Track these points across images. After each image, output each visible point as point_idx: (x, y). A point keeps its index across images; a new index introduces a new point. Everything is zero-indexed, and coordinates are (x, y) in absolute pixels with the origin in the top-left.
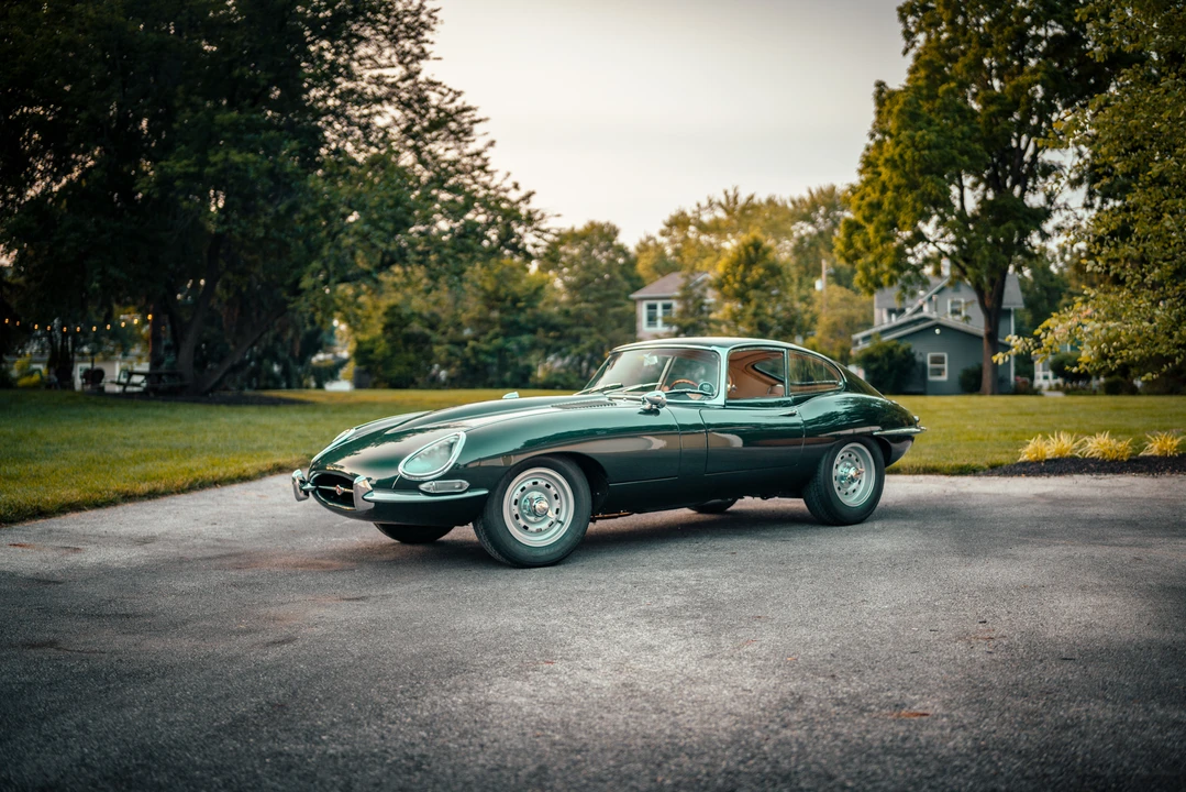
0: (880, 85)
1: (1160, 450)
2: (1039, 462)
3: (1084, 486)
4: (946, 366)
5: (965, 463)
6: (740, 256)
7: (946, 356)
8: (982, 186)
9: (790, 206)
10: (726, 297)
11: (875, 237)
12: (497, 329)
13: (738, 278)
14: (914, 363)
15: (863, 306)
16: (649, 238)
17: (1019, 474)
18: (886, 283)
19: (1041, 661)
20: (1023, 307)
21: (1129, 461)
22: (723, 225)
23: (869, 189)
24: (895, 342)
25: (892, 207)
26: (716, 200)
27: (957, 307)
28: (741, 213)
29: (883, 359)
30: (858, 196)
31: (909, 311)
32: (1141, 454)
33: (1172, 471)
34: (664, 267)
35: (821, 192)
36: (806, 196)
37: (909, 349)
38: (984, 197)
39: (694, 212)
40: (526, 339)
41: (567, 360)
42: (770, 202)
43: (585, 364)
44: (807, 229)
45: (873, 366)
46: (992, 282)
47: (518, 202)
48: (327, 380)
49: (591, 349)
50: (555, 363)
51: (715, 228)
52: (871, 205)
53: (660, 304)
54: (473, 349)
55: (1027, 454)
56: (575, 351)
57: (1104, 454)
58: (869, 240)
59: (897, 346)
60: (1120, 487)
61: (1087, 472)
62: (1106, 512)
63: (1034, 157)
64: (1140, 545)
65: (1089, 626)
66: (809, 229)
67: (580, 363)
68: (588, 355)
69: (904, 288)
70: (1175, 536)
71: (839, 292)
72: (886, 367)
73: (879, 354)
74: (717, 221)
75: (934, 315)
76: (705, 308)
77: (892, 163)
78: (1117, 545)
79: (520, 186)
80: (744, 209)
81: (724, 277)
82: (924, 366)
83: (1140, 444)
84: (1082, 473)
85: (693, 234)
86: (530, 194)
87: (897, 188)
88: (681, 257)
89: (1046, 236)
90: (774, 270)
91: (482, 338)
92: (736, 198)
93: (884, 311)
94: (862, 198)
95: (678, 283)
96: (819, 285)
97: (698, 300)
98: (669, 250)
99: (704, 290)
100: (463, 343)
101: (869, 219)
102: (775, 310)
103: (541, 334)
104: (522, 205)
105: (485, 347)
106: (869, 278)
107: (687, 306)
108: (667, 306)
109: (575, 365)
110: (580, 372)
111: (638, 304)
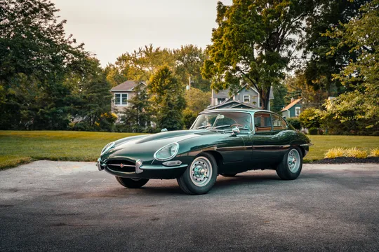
0: (220, 3)
1: (376, 154)
2: (332, 158)
6: (159, 75)
8: (260, 48)
9: (173, 53)
10: (152, 92)
11: (220, 69)
12: (53, 104)
13: (159, 84)
15: (206, 97)
16: (111, 65)
18: (224, 88)
20: (274, 98)
21: (366, 158)
23: (217, 48)
25: (227, 56)
26: (142, 50)
27: (246, 98)
28: (153, 56)
30: (212, 50)
31: (227, 99)
32: (369, 156)
34: (120, 79)
35: (187, 48)
36: (180, 49)
38: (261, 53)
39: (133, 55)
40: (66, 108)
41: (85, 118)
42: (165, 51)
43: (92, 120)
47: (77, 48)
49: (96, 114)
50: (79, 120)
51: (142, 62)
52: (218, 54)
53: (121, 94)
54: (41, 112)
55: (328, 155)
56: (88, 115)
63: (283, 36)
66: (181, 63)
67: (90, 119)
68: (94, 116)
69: (232, 91)
71: (197, 91)
74: (143, 59)
75: (238, 101)
76: (146, 97)
77: (228, 37)
79: (77, 41)
80: (155, 54)
81: (153, 83)
85: (131, 64)
86: (83, 44)
87: (230, 48)
88: (126, 74)
89: (289, 69)
90: (173, 81)
91: (45, 108)
92: (151, 49)
93: (216, 99)
94: (214, 51)
95: (129, 85)
96: (188, 87)
97: (143, 94)
98: (120, 71)
99: (145, 89)
100: (37, 110)
101: (217, 61)
102: (174, 98)
103: (72, 106)
104: (79, 49)
105: (47, 111)
106: (217, 86)
107: (137, 95)
108: (125, 96)
109: (88, 120)
110: (90, 123)
111: (112, 94)
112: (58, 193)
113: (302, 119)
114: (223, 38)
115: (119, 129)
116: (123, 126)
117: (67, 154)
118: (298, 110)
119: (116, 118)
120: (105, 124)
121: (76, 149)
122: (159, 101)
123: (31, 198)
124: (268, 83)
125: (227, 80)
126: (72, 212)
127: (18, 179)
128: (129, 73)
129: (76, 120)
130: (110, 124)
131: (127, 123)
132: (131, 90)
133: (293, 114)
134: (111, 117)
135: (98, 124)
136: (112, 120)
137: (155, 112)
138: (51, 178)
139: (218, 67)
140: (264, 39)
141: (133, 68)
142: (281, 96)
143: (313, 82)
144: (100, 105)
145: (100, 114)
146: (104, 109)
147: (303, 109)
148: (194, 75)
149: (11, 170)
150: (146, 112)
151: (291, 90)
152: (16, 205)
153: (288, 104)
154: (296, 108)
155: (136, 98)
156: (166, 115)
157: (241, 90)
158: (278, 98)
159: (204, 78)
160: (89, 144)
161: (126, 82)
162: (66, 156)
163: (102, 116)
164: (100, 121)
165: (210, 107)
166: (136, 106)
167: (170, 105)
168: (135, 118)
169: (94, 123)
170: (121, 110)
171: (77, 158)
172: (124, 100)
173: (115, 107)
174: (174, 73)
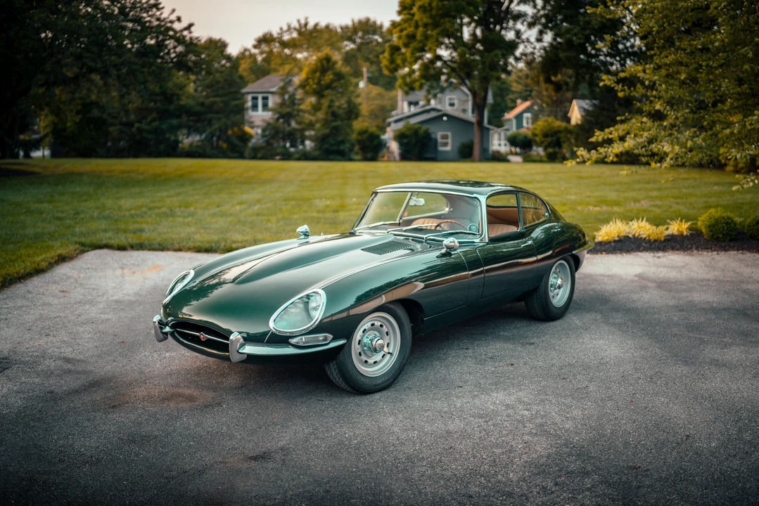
1: (678, 230)
4: (450, 141)
6: (317, 66)
7: (450, 134)
8: (473, 24)
9: (339, 30)
10: (307, 93)
11: (411, 58)
12: (154, 115)
13: (316, 81)
14: (430, 139)
15: (390, 99)
16: (246, 50)
17: (602, 252)
18: (417, 87)
20: (493, 102)
21: (665, 240)
22: (298, 43)
23: (406, 25)
24: (418, 125)
25: (422, 38)
26: (292, 26)
27: (452, 102)
28: (310, 36)
29: (412, 136)
30: (398, 29)
31: (421, 104)
34: (260, 71)
35: (360, 22)
36: (350, 23)
37: (428, 130)
38: (474, 32)
39: (278, 34)
40: (175, 122)
41: (203, 136)
42: (327, 27)
43: (215, 139)
44: (350, 46)
45: (405, 141)
47: (182, 31)
48: (31, 150)
49: (220, 129)
50: (196, 138)
51: (292, 44)
52: (408, 36)
53: (260, 97)
54: (138, 128)
55: (601, 236)
56: (209, 131)
59: (420, 128)
61: (644, 250)
63: (508, 7)
67: (212, 138)
68: (218, 133)
69: (429, 92)
71: (376, 90)
73: (408, 133)
74: (293, 39)
75: (439, 107)
76: (296, 102)
77: (423, 9)
79: (182, 19)
80: (312, 32)
81: (306, 81)
82: (436, 140)
84: (641, 252)
85: (276, 48)
86: (191, 25)
87: (425, 25)
88: (269, 64)
89: (517, 59)
90: (339, 76)
91: (144, 121)
92: (306, 25)
93: (406, 103)
94: (401, 31)
95: (272, 83)
96: (362, 84)
97: (292, 96)
98: (260, 58)
99: (296, 89)
100: (131, 125)
101: (406, 45)
102: (340, 103)
103: (184, 118)
104: (185, 33)
105: (146, 127)
106: (406, 84)
107: (284, 99)
108: (265, 99)
109: (209, 139)
110: (212, 144)
111: (246, 96)
113: (535, 135)
114: (415, 9)
115: (256, 154)
116: (263, 147)
117: (146, 236)
118: (527, 118)
119: (251, 137)
120: (234, 146)
121: (170, 213)
122: (316, 108)
124: (485, 80)
125: (422, 76)
128: (272, 63)
129: (190, 139)
130: (242, 144)
131: (268, 143)
132: (274, 90)
133: (520, 125)
134: (245, 133)
135: (224, 146)
136: (245, 138)
137: (311, 125)
139: (408, 55)
140: (479, 12)
141: (280, 55)
142: (503, 97)
143: (553, 78)
144: (227, 117)
145: (227, 129)
146: (233, 123)
147: (535, 119)
148: (372, 63)
150: (296, 127)
151: (516, 87)
153: (513, 108)
154: (525, 115)
155: (283, 104)
156: (328, 130)
157: (443, 90)
158: (499, 99)
159: (386, 72)
160: (196, 197)
161: (267, 78)
162: (141, 241)
163: (230, 132)
164: (227, 140)
165: (396, 115)
166: (282, 116)
167: (334, 115)
168: (281, 135)
169: (217, 144)
170: (258, 122)
171: (160, 245)
172: (265, 106)
173: (251, 117)
174: (340, 63)
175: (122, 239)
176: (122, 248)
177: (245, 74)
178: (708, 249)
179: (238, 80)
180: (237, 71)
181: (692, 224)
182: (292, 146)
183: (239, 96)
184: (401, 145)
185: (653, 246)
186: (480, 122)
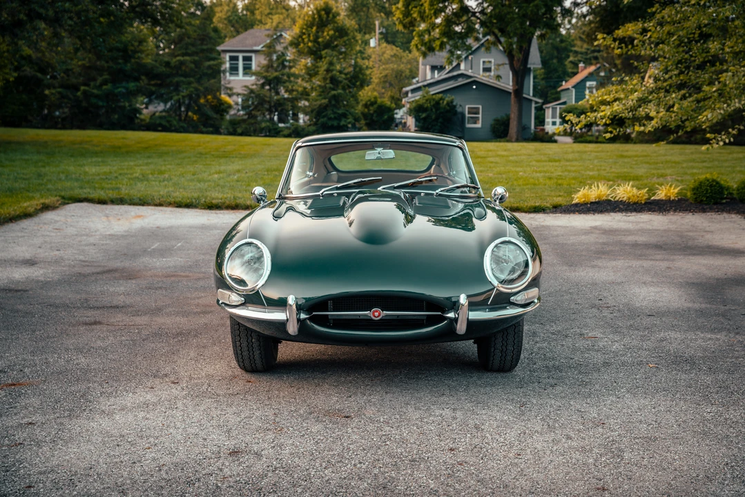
1: (665, 195)
2: (586, 204)
3: (620, 221)
4: (480, 116)
5: (537, 204)
6: (314, 19)
7: (480, 107)
10: (300, 53)
11: (430, 10)
12: (106, 76)
13: (312, 38)
14: (456, 113)
15: (409, 62)
17: (574, 212)
18: (438, 48)
19: (638, 316)
20: (540, 66)
21: (646, 203)
24: (440, 95)
27: (487, 66)
29: (432, 110)
31: (448, 68)
32: (652, 198)
33: (675, 211)
34: (241, 23)
37: (452, 102)
40: (132, 85)
41: (169, 105)
43: (183, 108)
45: (423, 115)
46: (520, 48)
49: (190, 97)
50: (159, 108)
53: (241, 56)
54: (85, 92)
55: (578, 198)
56: (175, 98)
57: (629, 198)
58: (425, 12)
59: (442, 99)
60: (643, 222)
61: (619, 211)
62: (641, 239)
64: (667, 260)
65: (655, 301)
67: (180, 107)
68: (187, 102)
69: (451, 53)
70: (687, 254)
71: (390, 50)
72: (434, 117)
73: (428, 105)
75: (469, 73)
76: (287, 64)
78: (654, 260)
81: (300, 36)
82: (463, 115)
83: (652, 191)
84: (615, 212)
88: (253, 13)
90: (342, 32)
91: (92, 84)
93: (428, 67)
95: (256, 38)
96: (373, 43)
97: (281, 57)
98: (240, 5)
99: (286, 48)
100: (75, 88)
102: (343, 66)
103: (144, 82)
105: (95, 91)
106: (423, 44)
107: (271, 60)
108: (247, 59)
109: (176, 109)
110: (180, 115)
111: (222, 55)
112: (99, 270)
115: (236, 129)
116: (244, 121)
117: (124, 192)
118: (591, 87)
119: (230, 107)
120: (208, 118)
121: (144, 178)
122: (312, 72)
123: (56, 277)
125: (444, 34)
126: (115, 303)
127: (38, 241)
128: (257, 12)
129: (151, 108)
130: (217, 116)
131: (250, 115)
132: (259, 48)
134: (221, 103)
135: (195, 118)
136: (222, 108)
137: (305, 94)
138: (92, 240)
142: (561, 60)
144: (199, 81)
145: (199, 97)
146: (206, 89)
147: (601, 85)
148: (387, 14)
149: (25, 223)
150: (286, 96)
151: (581, 46)
152: (31, 289)
154: (588, 84)
155: (269, 66)
156: (325, 101)
157: (474, 51)
159: (399, 27)
160: (169, 166)
161: (250, 31)
162: (122, 196)
163: (202, 101)
164: (199, 111)
165: (416, 82)
166: (268, 82)
167: (334, 80)
168: (267, 106)
169: (187, 115)
170: (238, 90)
171: (140, 200)
172: (247, 69)
173: (229, 82)
174: (343, 14)
175: (101, 194)
176: (102, 202)
177: (220, 26)
178: (686, 210)
179: (212, 34)
180: (212, 22)
181: (681, 189)
182: (280, 120)
183: (214, 55)
184: (417, 119)
185: (631, 207)
186: (519, 91)
